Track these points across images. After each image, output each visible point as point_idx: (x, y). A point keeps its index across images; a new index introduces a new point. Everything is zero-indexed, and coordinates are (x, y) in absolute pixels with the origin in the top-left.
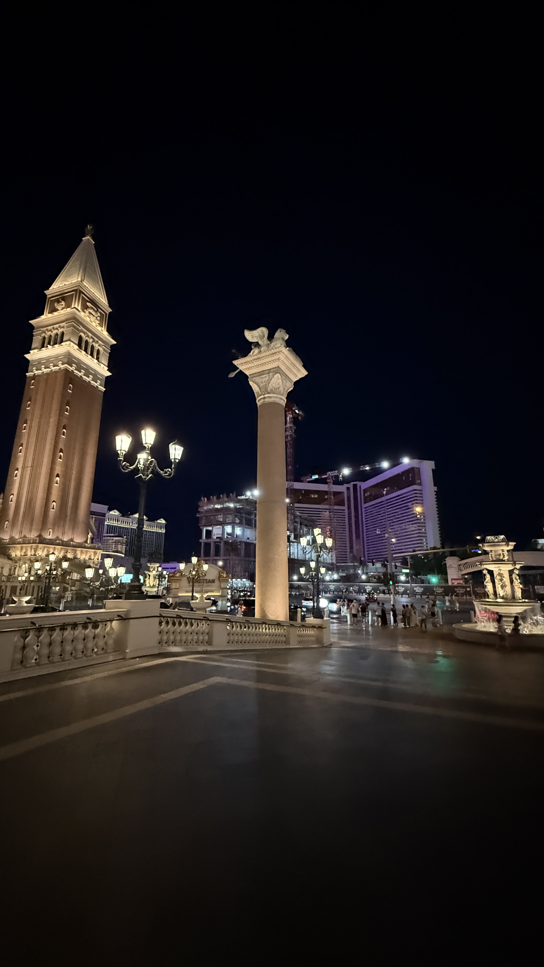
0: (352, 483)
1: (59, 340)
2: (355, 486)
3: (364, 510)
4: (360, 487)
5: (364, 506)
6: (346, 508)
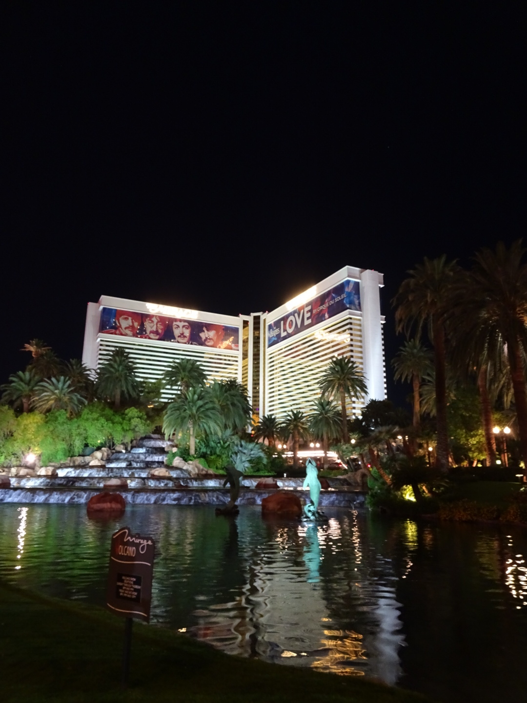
0: (253, 314)
2: (257, 320)
3: (267, 357)
4: (265, 320)
5: (269, 350)
6: (239, 354)
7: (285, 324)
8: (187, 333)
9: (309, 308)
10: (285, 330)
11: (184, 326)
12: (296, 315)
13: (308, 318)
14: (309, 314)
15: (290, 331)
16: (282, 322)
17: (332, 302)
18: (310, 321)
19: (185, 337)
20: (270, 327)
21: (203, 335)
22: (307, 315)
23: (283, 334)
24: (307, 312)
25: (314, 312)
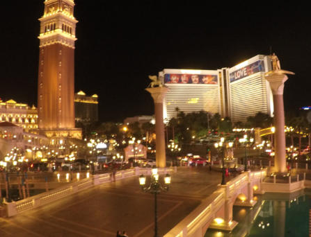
1: (53, 28)
2: (224, 71)
3: (230, 86)
4: (228, 71)
6: (219, 85)
8: (197, 79)
9: (246, 69)
10: (236, 76)
11: (196, 77)
12: (241, 71)
13: (245, 73)
15: (239, 77)
16: (235, 73)
19: (197, 81)
20: (230, 74)
25: (248, 70)
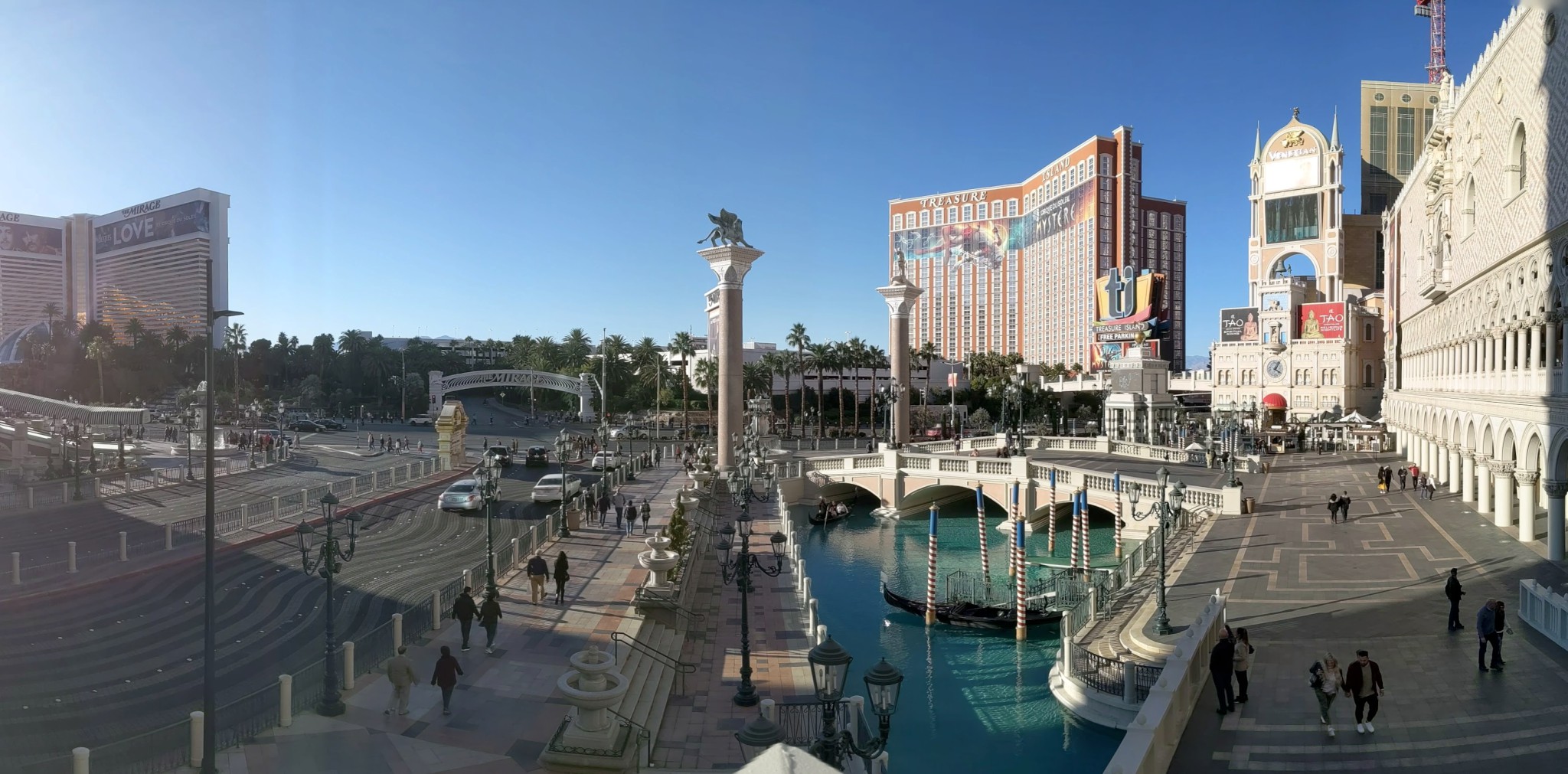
3: (95, 263)
4: (90, 222)
6: (63, 258)
7: (119, 231)
8: (10, 237)
9: (152, 219)
10: (119, 238)
11: (6, 231)
12: (134, 224)
13: (149, 231)
14: (151, 226)
15: (126, 240)
16: (115, 229)
17: (180, 220)
18: (152, 234)
19: (8, 242)
20: (98, 229)
21: (26, 240)
22: (148, 227)
23: (116, 242)
24: (149, 223)
25: (158, 224)
